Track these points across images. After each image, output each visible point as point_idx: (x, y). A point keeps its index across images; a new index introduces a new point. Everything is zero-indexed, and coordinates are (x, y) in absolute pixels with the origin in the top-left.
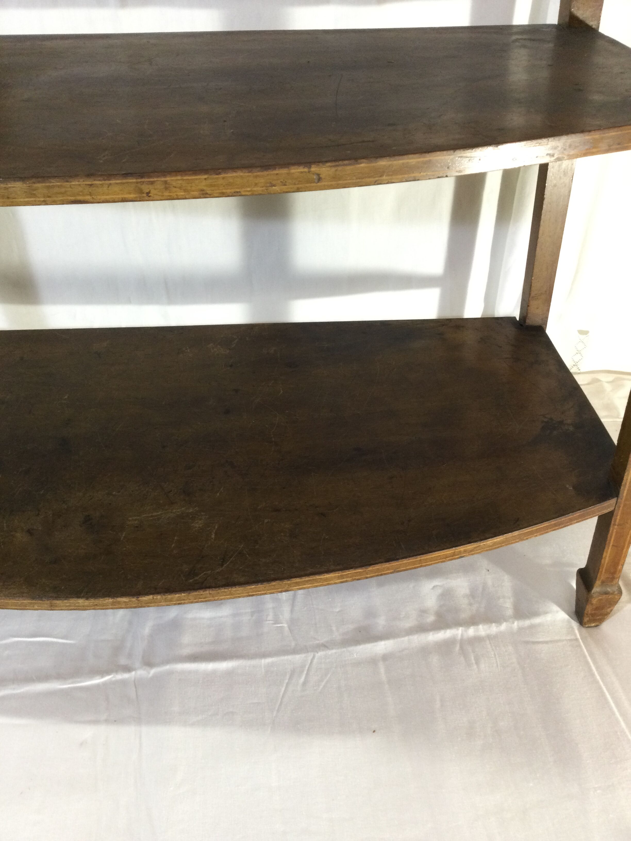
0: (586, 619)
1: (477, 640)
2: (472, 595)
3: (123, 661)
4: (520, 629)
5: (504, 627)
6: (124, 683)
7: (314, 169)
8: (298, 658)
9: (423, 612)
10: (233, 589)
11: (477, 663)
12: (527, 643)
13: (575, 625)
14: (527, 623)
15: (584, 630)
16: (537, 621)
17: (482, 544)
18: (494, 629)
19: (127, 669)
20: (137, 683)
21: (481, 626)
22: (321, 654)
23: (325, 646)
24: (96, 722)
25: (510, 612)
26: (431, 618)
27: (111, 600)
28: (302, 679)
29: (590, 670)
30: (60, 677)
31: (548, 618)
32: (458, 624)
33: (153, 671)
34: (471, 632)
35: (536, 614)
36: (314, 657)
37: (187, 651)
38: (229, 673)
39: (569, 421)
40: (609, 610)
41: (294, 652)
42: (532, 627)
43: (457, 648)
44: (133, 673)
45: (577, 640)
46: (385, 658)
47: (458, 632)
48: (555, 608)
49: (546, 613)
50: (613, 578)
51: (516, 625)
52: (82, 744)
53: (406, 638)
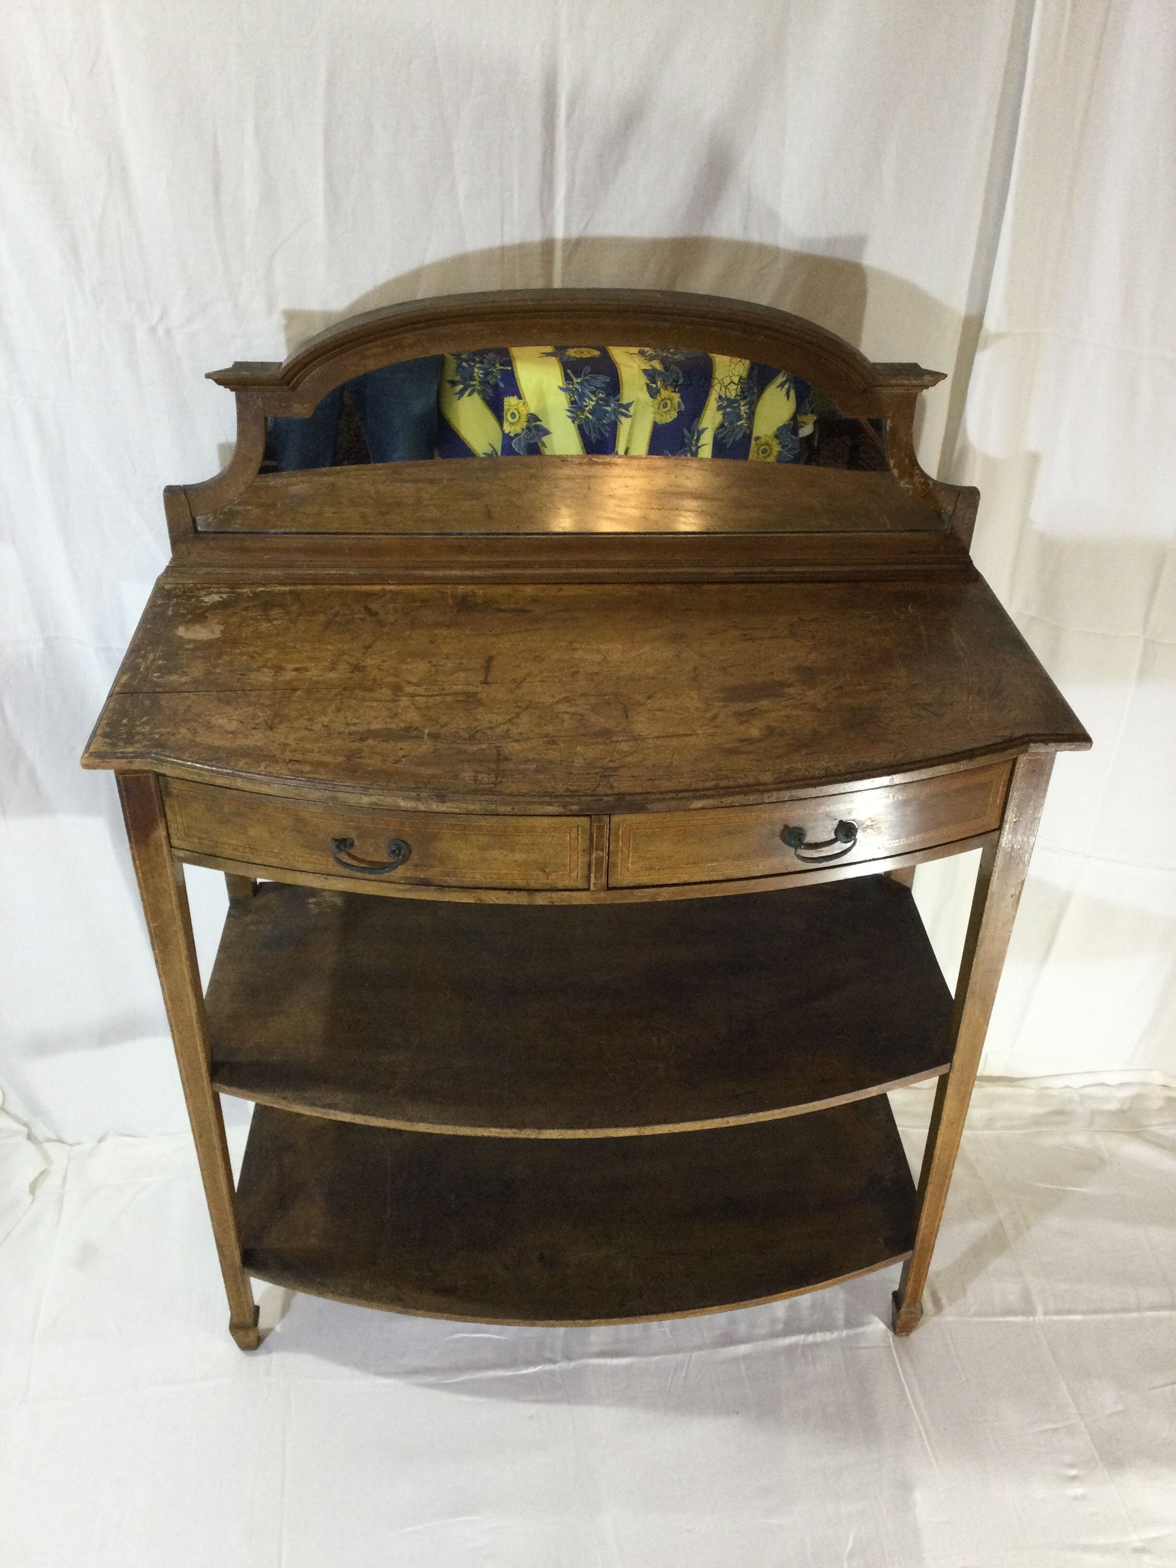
0: (898, 1330)
1: (816, 1345)
2: (813, 1306)
3: (548, 1355)
4: (848, 1337)
5: (835, 1335)
6: (552, 1373)
7: (726, 1119)
8: (680, 1356)
9: (774, 1321)
10: (650, 1317)
11: (814, 1364)
12: (851, 1348)
13: (890, 1334)
14: (852, 1332)
15: (896, 1338)
16: (860, 1330)
17: (816, 1286)
18: (828, 1336)
19: (553, 1361)
20: (563, 1373)
21: (818, 1334)
22: (696, 1354)
23: (699, 1348)
24: (537, 1401)
25: (841, 1322)
26: (780, 1326)
27: (571, 1322)
28: (683, 1374)
29: (897, 1370)
30: (502, 1366)
31: (870, 1328)
32: (800, 1331)
33: (572, 1364)
34: (811, 1338)
35: (860, 1324)
36: (691, 1356)
37: (595, 1349)
38: (628, 1368)
39: (887, 1178)
40: (914, 1324)
41: (676, 1352)
42: (856, 1335)
43: (800, 1349)
44: (558, 1365)
45: (890, 1346)
46: (745, 1357)
47: (800, 1338)
48: (876, 1319)
49: (868, 1323)
50: (915, 1303)
51: (845, 1333)
52: (530, 1417)
53: (761, 1343)
